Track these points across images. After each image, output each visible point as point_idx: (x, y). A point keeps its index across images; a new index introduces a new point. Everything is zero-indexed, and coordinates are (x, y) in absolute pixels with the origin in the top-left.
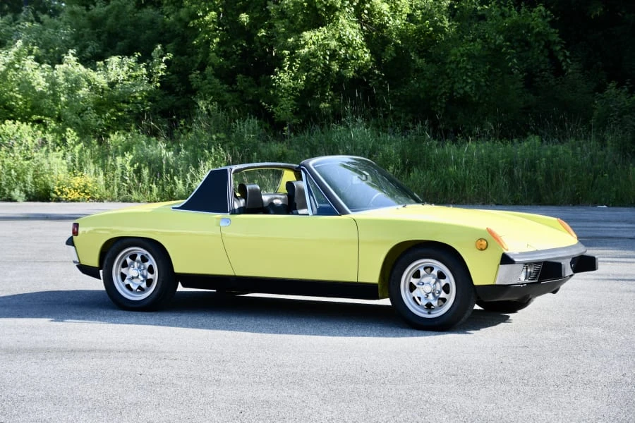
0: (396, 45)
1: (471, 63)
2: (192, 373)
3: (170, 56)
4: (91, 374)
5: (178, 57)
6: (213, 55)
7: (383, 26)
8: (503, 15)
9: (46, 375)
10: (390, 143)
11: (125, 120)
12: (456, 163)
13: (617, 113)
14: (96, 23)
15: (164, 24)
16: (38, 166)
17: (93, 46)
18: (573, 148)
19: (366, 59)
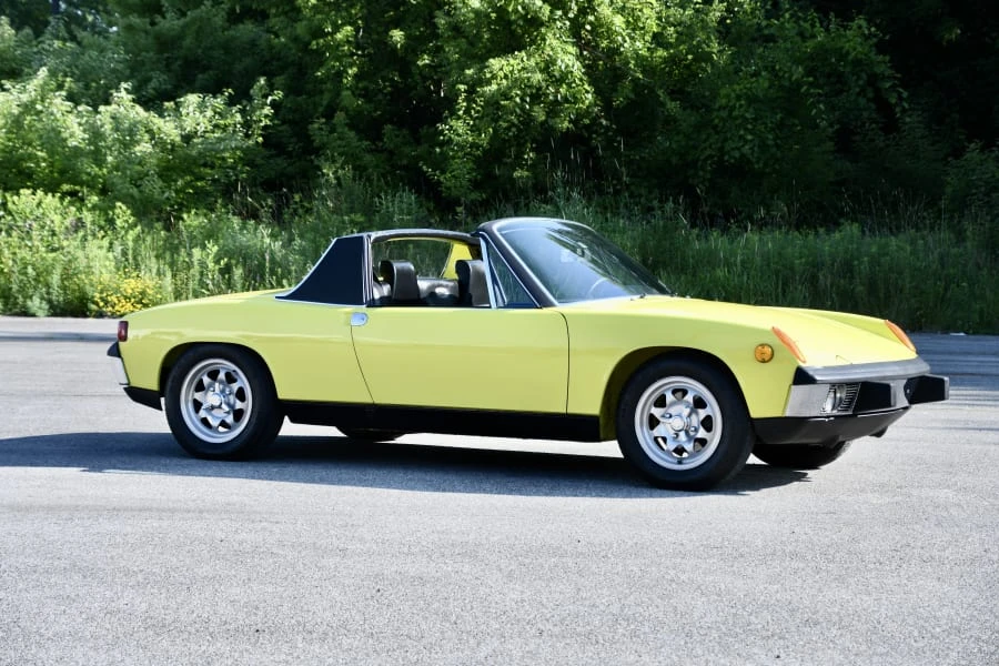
0: (635, 81)
1: (751, 110)
2: (303, 539)
3: (278, 95)
4: (144, 539)
5: (291, 97)
6: (346, 93)
7: (613, 52)
8: (801, 34)
9: (72, 539)
10: (623, 231)
11: (208, 194)
12: (728, 264)
13: (983, 189)
14: (165, 44)
15: (271, 47)
16: (70, 261)
17: (158, 80)
18: (913, 242)
19: (587, 102)
